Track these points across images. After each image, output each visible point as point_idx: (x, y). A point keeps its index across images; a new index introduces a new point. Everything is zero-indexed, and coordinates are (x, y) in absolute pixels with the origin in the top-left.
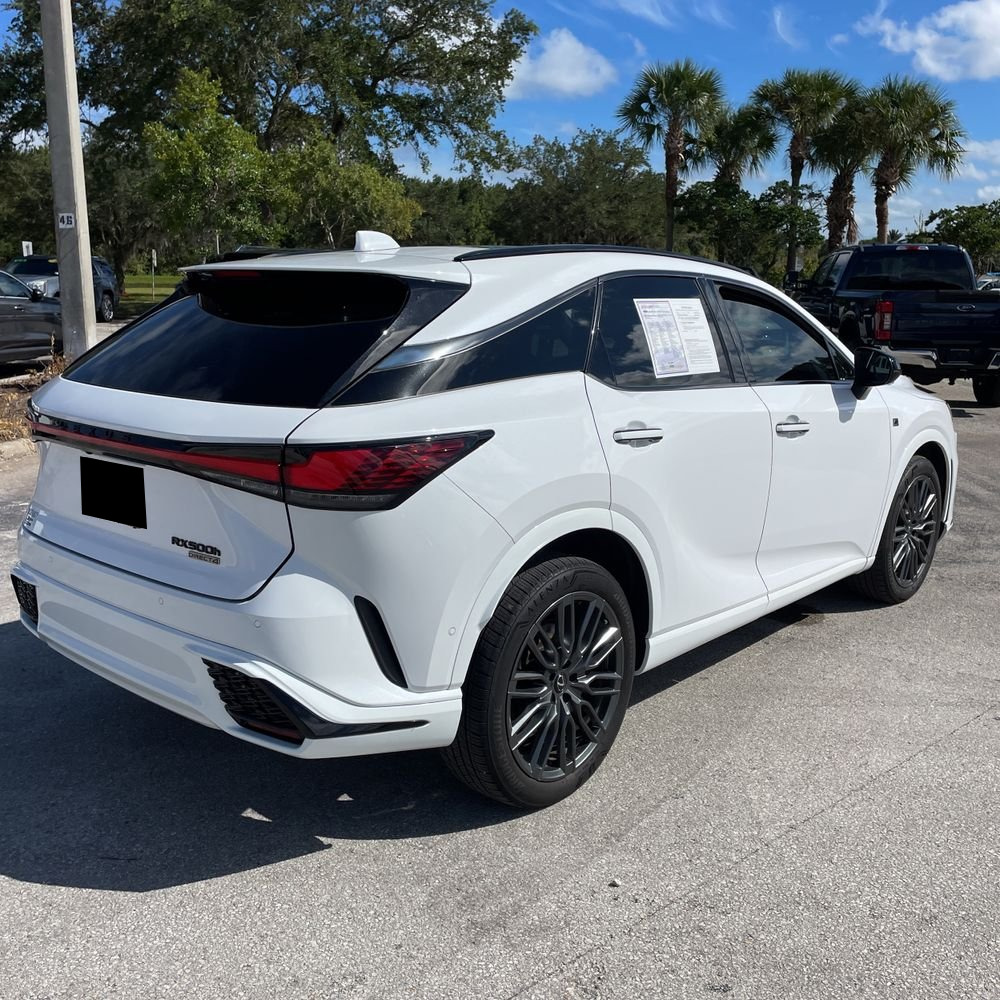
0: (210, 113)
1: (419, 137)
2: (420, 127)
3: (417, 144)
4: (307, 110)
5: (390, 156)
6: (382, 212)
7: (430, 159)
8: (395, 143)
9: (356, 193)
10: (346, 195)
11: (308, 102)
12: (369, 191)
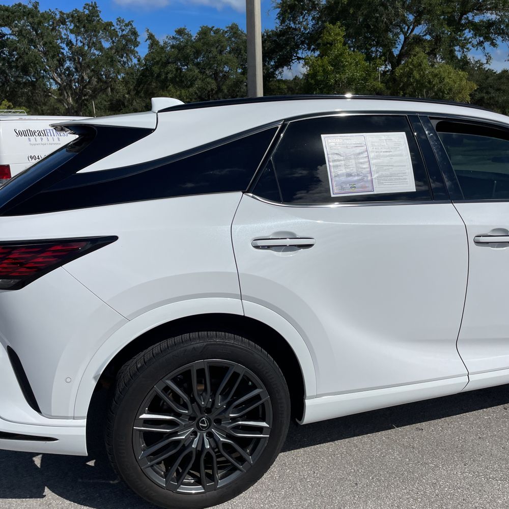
0: (339, 45)
1: (487, 44)
2: (487, 38)
3: (484, 48)
4: (424, 38)
5: (465, 57)
6: (450, 90)
7: (491, 56)
8: (467, 49)
9: (436, 81)
10: (430, 82)
11: (425, 33)
12: (444, 79)
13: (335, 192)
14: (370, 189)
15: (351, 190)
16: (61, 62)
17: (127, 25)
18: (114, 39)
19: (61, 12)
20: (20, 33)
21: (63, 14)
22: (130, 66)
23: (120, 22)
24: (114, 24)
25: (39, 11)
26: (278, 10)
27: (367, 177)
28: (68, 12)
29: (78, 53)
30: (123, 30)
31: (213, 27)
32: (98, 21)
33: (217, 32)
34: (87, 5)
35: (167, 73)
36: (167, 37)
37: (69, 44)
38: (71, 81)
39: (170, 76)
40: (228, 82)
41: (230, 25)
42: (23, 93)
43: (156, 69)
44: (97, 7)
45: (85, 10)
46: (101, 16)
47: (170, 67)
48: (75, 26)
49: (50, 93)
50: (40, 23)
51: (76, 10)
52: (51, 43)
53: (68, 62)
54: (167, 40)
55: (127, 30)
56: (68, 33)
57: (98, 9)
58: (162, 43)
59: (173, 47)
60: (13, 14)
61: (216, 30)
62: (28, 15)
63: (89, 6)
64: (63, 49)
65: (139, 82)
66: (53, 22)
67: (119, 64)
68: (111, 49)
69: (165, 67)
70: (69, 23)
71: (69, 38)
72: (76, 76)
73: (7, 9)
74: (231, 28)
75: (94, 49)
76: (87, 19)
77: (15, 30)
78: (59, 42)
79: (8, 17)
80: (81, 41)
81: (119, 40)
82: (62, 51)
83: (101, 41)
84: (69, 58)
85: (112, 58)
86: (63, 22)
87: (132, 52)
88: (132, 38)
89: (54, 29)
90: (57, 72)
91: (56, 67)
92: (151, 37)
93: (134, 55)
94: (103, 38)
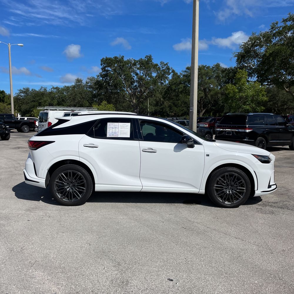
13: (108, 136)
16: (132, 83)
17: (165, 65)
18: (158, 71)
20: (115, 70)
21: (135, 61)
22: (165, 85)
23: (162, 63)
24: (159, 65)
25: (124, 60)
26: (236, 58)
28: (137, 60)
29: (141, 79)
30: (163, 68)
31: (206, 66)
32: (151, 63)
33: (208, 67)
34: (147, 56)
35: (179, 89)
37: (137, 74)
38: (136, 92)
39: (180, 90)
40: (212, 93)
41: (216, 64)
42: (115, 97)
43: (173, 87)
44: (151, 57)
45: (146, 58)
46: (153, 61)
47: (181, 86)
48: (140, 66)
49: (125, 97)
50: (123, 65)
51: (141, 58)
52: (127, 74)
53: (136, 83)
54: (182, 72)
55: (165, 67)
56: (137, 69)
57: (152, 58)
58: (179, 74)
59: (184, 76)
60: (112, 61)
62: (119, 62)
63: (148, 57)
64: (134, 77)
65: (166, 93)
66: (131, 65)
67: (159, 84)
68: (156, 77)
69: (179, 86)
70: (137, 65)
71: (137, 72)
72: (139, 89)
73: (110, 59)
74: (216, 65)
75: (148, 77)
76: (146, 63)
77: (113, 68)
78: (132, 74)
79: (110, 63)
80: (142, 73)
81: (160, 72)
82: (134, 78)
83: (152, 73)
84: (137, 81)
85: (155, 81)
86: (135, 64)
87: (167, 78)
88: (167, 71)
89: (131, 68)
90: (130, 88)
91: (129, 85)
92: (173, 71)
93: (167, 79)
94: (153, 71)
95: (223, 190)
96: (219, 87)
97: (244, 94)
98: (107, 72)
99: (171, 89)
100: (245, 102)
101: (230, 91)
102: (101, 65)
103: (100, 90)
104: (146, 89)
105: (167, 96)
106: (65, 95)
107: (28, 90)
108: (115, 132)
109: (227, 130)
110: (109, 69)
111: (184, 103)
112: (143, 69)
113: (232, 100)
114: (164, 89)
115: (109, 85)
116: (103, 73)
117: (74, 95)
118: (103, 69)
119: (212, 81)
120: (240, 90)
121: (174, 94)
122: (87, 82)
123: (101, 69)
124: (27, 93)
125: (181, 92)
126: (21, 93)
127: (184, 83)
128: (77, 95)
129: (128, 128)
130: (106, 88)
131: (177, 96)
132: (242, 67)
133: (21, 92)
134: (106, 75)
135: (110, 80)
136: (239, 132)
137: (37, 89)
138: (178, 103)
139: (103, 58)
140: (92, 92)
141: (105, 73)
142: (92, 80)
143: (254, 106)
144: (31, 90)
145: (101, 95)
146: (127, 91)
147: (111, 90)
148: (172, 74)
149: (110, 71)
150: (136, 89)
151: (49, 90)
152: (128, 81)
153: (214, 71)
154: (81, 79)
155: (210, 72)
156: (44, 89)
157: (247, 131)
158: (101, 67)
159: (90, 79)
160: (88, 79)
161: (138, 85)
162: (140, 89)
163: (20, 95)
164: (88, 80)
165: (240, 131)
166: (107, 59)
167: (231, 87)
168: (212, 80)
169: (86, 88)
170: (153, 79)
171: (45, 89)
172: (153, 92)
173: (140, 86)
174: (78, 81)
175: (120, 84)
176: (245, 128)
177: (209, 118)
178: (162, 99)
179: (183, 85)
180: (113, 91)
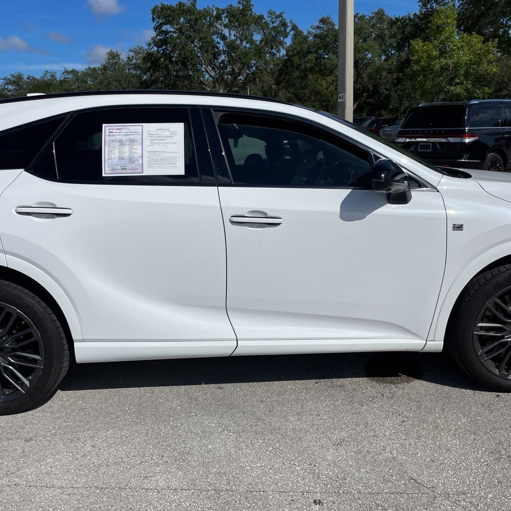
13: (106, 172)
14: (140, 171)
15: (121, 171)
16: (216, 56)
17: (277, 17)
18: (265, 31)
19: (217, 8)
20: (180, 30)
21: (219, 9)
22: (278, 57)
23: (271, 14)
24: (266, 16)
25: (196, 9)
27: (138, 161)
28: (224, 8)
29: (232, 47)
30: (273, 23)
31: (359, 15)
32: (251, 15)
35: (306, 63)
36: (311, 27)
37: (224, 38)
38: (223, 73)
39: (309, 65)
40: (369, 70)
41: (376, 11)
42: (184, 86)
43: (296, 60)
45: (239, 5)
46: (254, 10)
47: (311, 57)
48: (230, 21)
49: (205, 85)
50: (196, 20)
51: (231, 5)
52: (205, 38)
53: (223, 56)
54: (311, 30)
55: (278, 22)
56: (223, 27)
57: (251, 3)
58: (305, 33)
59: (315, 36)
60: (174, 12)
61: (361, 17)
62: (187, 12)
64: (219, 43)
65: (281, 72)
66: (211, 19)
67: (267, 55)
68: (261, 41)
69: (305, 57)
70: (223, 19)
71: (223, 33)
72: (229, 69)
73: (169, 8)
74: (377, 13)
75: (245, 42)
76: (240, 14)
77: (176, 27)
78: (214, 37)
79: (170, 16)
80: (235, 35)
81: (269, 33)
82: (218, 45)
83: (252, 35)
84: (224, 52)
85: (260, 49)
86: (218, 17)
87: (281, 43)
88: (282, 29)
89: (211, 25)
90: (212, 66)
91: (210, 61)
92: (294, 28)
93: (283, 45)
94: (255, 31)
95: (503, 337)
96: (383, 57)
97: (450, 62)
98: (165, 35)
99: (292, 65)
100: (452, 79)
101: (422, 55)
102: (153, 19)
103: (154, 72)
104: (243, 68)
105: (284, 79)
106: (90, 85)
107: (20, 77)
108: (130, 159)
109: (418, 140)
110: (168, 28)
111: (316, 94)
112: (236, 27)
113: (425, 76)
114: (278, 65)
115: (171, 62)
116: (158, 37)
117: (105, 83)
118: (158, 28)
119: (370, 45)
120: (443, 53)
121: (296, 74)
122: (129, 58)
123: (154, 28)
124: (18, 85)
125: (312, 70)
126: (7, 84)
127: (316, 52)
128: (112, 84)
129: (176, 143)
130: (167, 67)
131: (304, 78)
132: (430, 11)
133: (9, 82)
134: (164, 42)
135: (173, 51)
136: (449, 143)
137: (38, 77)
138: (305, 94)
139: (156, 6)
140: (139, 77)
141: (161, 37)
142: (139, 53)
143: (469, 86)
144: (25, 77)
145: (158, 83)
146: (207, 72)
147: (177, 71)
148: (292, 33)
149: (171, 32)
150: (223, 68)
151: (59, 77)
152: (207, 51)
153: (374, 25)
154: (117, 53)
155: (366, 26)
156: (50, 74)
157: (467, 140)
158: (153, 25)
159: (135, 52)
160: (131, 51)
161: (227, 60)
162: (232, 68)
163: (7, 89)
164: (132, 54)
165: (450, 141)
166: (164, 8)
167: (423, 46)
168: (370, 42)
169: (129, 69)
170: (256, 46)
171: (53, 76)
172: (257, 73)
173: (232, 61)
174: (113, 56)
175: (192, 58)
176: (462, 134)
177: (366, 120)
178: (274, 86)
179: (315, 55)
180: (181, 74)
